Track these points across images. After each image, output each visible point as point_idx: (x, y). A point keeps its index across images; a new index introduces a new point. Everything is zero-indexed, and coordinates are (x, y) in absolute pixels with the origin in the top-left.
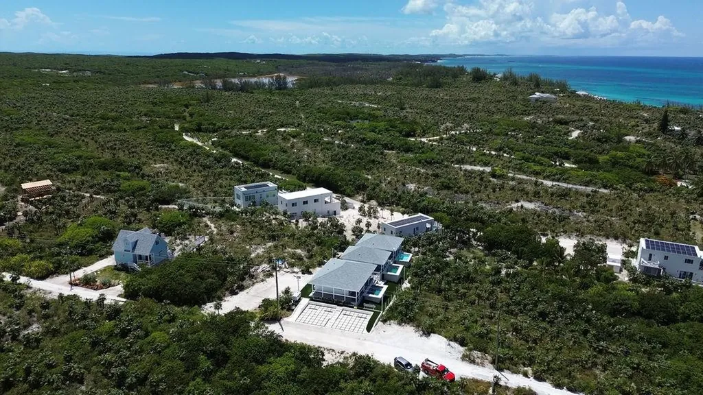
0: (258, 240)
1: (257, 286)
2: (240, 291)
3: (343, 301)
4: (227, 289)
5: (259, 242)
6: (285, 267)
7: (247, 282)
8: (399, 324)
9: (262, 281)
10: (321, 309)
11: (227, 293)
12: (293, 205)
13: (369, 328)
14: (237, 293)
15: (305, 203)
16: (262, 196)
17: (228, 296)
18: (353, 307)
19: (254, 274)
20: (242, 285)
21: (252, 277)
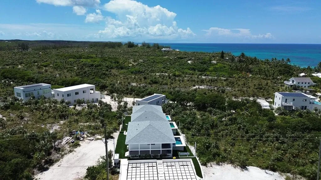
0: (50, 120)
1: (66, 158)
2: (50, 166)
3: (159, 155)
4: (34, 167)
5: (52, 121)
6: (88, 136)
7: (54, 156)
8: (218, 164)
9: (71, 151)
10: (144, 166)
11: (35, 170)
12: (68, 95)
13: (199, 173)
14: (47, 169)
15: (77, 93)
16: (39, 92)
17: (37, 174)
18: (172, 158)
19: (59, 146)
20: (51, 160)
21: (58, 150)
